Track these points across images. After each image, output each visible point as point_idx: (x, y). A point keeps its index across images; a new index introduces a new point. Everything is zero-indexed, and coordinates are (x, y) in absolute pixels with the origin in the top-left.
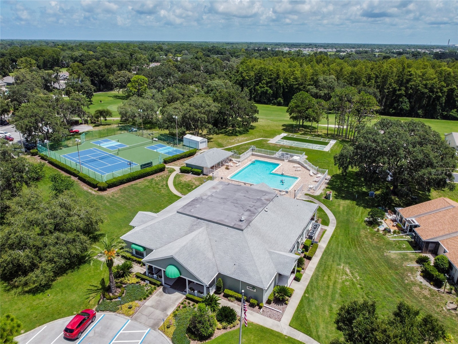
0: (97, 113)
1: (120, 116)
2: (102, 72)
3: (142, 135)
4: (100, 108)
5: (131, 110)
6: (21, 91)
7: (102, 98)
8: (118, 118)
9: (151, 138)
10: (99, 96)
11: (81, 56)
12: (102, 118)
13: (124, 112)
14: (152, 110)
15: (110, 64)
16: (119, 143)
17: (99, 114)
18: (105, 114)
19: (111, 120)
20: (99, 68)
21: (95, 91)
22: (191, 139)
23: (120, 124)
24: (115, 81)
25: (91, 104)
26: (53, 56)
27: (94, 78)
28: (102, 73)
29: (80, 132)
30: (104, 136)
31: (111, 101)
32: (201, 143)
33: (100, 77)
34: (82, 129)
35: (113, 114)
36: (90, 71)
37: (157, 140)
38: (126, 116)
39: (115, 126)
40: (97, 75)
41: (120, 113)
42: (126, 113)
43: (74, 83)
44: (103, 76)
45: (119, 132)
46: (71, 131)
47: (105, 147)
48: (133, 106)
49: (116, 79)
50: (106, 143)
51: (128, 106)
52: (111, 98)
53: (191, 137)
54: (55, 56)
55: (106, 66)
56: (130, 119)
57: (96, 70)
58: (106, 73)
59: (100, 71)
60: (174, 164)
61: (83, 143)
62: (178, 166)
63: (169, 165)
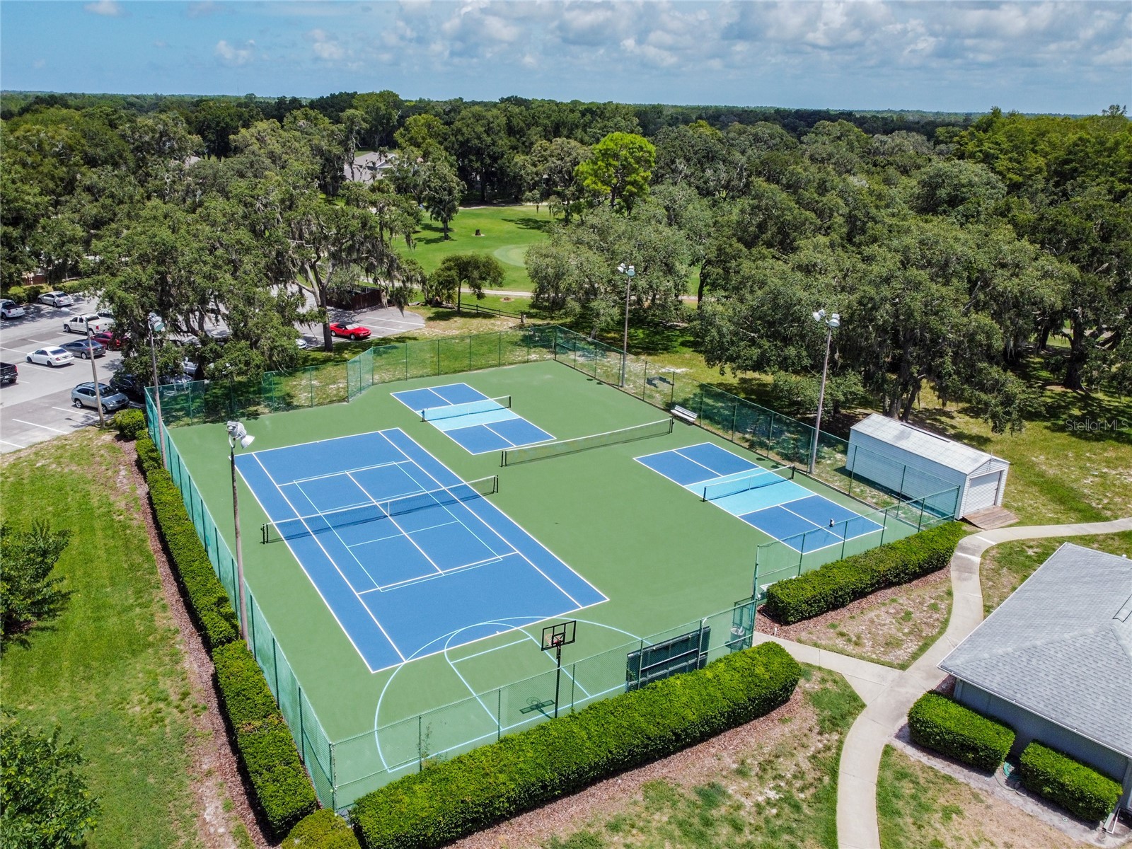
0: (449, 269)
1: (534, 286)
2: (493, 144)
3: (618, 382)
4: (466, 252)
5: (580, 267)
6: (221, 177)
7: (482, 223)
8: (524, 294)
9: (659, 399)
10: (478, 216)
11: (450, 112)
12: (466, 289)
13: (550, 271)
14: (669, 270)
15: (522, 124)
16: (510, 415)
17: (454, 273)
18: (476, 274)
19: (497, 299)
20: (489, 131)
21: (466, 202)
22: (903, 445)
23: (530, 316)
24: (531, 169)
25: (447, 238)
26: (378, 109)
27: (470, 161)
28: (495, 149)
29: (373, 337)
30: (457, 365)
31: (509, 232)
32: (977, 481)
33: (488, 161)
34: (385, 324)
35: (508, 275)
36: (460, 138)
37: (692, 417)
38: (557, 290)
39: (505, 325)
40: (479, 152)
41: (535, 274)
42: (558, 276)
43: (407, 171)
44: (495, 158)
45: (521, 353)
46: (341, 330)
47: (442, 427)
48: (590, 248)
49: (535, 166)
50: (452, 408)
51: (569, 246)
52: (512, 226)
53: (901, 436)
54: (383, 108)
55: (511, 130)
56: (573, 305)
57: (479, 138)
58: (506, 148)
59: (489, 140)
60: (839, 629)
61: (359, 395)
62: (872, 661)
63: (804, 635)
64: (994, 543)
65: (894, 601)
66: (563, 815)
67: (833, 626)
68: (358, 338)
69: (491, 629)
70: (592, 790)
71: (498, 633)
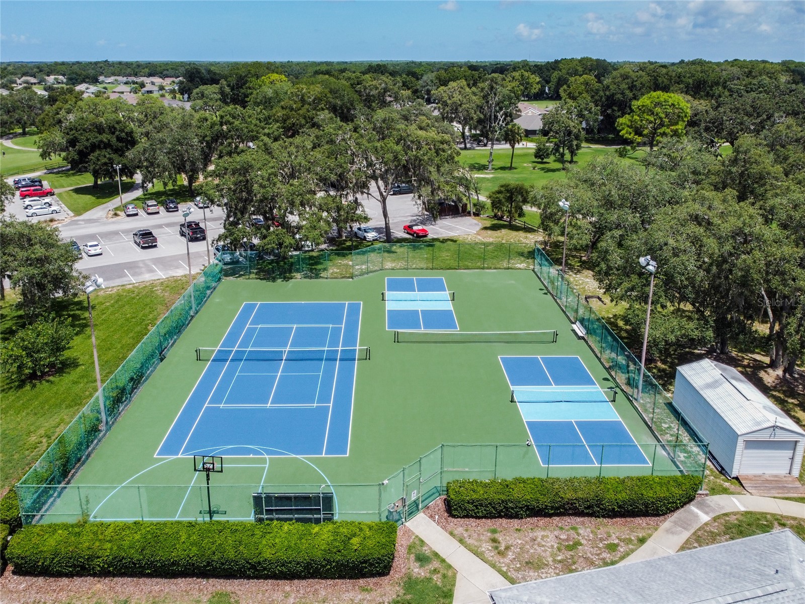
16: (446, 306)
20: (632, 88)
22: (707, 393)
29: (430, 236)
32: (756, 444)
36: (607, 93)
37: (582, 332)
40: (621, 104)
47: (391, 307)
50: (413, 294)
59: (631, 95)
60: (497, 536)
61: (366, 276)
62: (500, 571)
63: (459, 530)
64: (743, 509)
65: (574, 529)
66: (146, 589)
67: (494, 531)
68: (418, 236)
69: (249, 451)
70: (179, 580)
71: (251, 456)
